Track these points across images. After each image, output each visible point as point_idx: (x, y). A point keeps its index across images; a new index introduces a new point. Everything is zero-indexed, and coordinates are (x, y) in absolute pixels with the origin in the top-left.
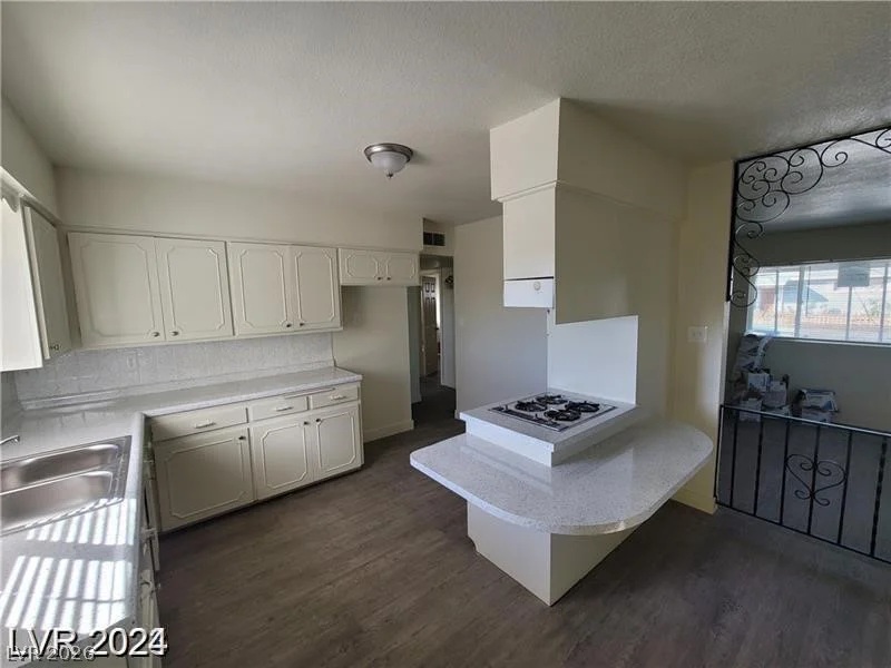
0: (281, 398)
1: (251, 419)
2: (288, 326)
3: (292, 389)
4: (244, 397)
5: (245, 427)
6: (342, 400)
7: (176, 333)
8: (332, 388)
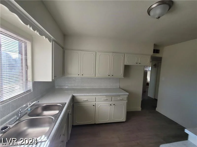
0: (105, 97)
1: (96, 101)
2: (109, 75)
3: (108, 94)
4: (95, 94)
5: (95, 103)
6: (122, 100)
7: (83, 75)
8: (119, 96)
